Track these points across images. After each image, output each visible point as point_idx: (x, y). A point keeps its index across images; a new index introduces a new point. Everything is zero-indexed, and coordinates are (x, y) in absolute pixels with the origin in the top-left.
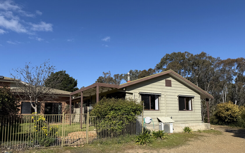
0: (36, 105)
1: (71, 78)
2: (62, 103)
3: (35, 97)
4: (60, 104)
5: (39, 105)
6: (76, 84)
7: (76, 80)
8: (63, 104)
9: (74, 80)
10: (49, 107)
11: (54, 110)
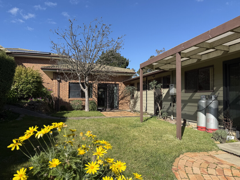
0: (86, 87)
1: (122, 58)
2: (118, 84)
3: (85, 74)
4: (116, 85)
5: (90, 86)
6: (127, 64)
7: (127, 59)
8: (120, 85)
9: (126, 59)
10: (102, 90)
11: (109, 92)
